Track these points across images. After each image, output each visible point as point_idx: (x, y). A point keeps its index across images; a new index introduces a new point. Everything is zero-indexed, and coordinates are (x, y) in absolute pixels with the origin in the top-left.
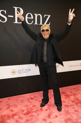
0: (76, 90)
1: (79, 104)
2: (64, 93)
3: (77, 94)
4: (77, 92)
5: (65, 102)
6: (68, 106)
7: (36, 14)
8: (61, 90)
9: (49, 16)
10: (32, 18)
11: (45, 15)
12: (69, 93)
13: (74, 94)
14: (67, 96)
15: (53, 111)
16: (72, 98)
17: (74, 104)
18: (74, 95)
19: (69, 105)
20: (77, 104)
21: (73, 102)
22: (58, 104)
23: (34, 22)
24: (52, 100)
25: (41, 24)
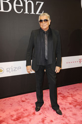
0: (74, 90)
1: (78, 107)
2: (60, 94)
3: (75, 95)
4: (76, 93)
5: (61, 104)
6: (65, 109)
9: (42, 3)
11: (37, 2)
12: (66, 94)
13: (71, 94)
14: (64, 97)
15: (47, 114)
16: (70, 99)
17: (71, 106)
18: (72, 96)
19: (66, 107)
20: (75, 106)
21: (70, 104)
25: (33, 13)
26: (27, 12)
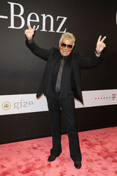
0: (104, 136)
1: (109, 158)
2: (85, 140)
3: (106, 143)
4: (106, 140)
5: (87, 155)
6: (91, 161)
7: (44, 15)
8: (81, 135)
9: (65, 18)
10: (38, 20)
11: (58, 17)
12: (93, 141)
13: (101, 142)
14: (91, 145)
15: (67, 167)
16: (98, 148)
17: (100, 157)
18: (102, 144)
19: (93, 159)
20: (106, 158)
21: (99, 154)
22: (76, 157)
23: (41, 28)
24: (66, 151)
25: (52, 30)
26: (44, 29)
